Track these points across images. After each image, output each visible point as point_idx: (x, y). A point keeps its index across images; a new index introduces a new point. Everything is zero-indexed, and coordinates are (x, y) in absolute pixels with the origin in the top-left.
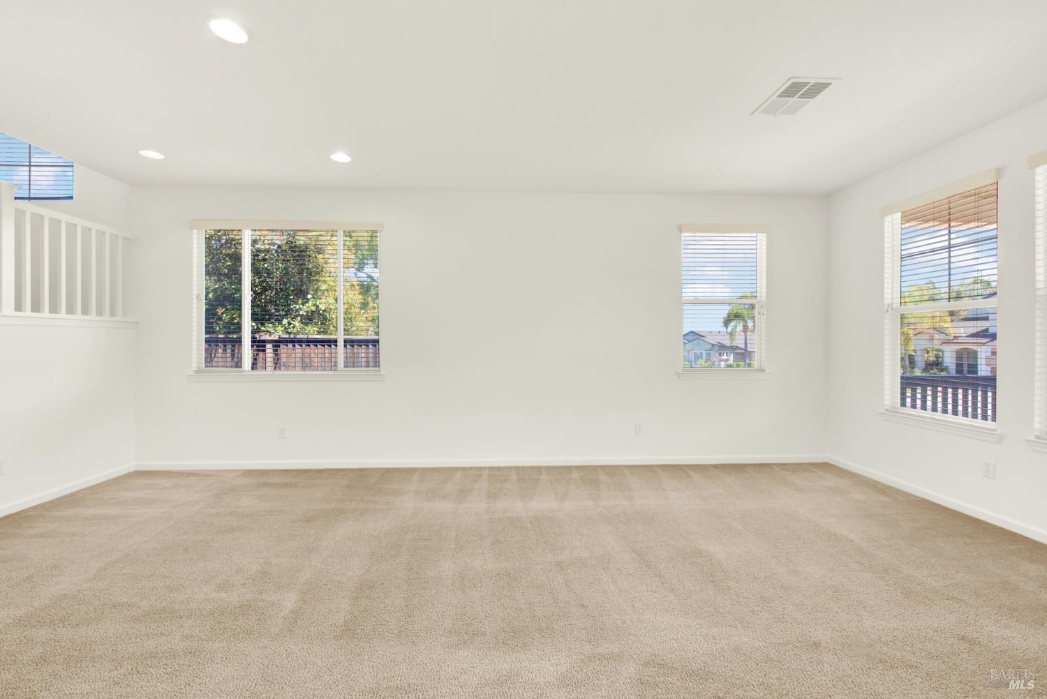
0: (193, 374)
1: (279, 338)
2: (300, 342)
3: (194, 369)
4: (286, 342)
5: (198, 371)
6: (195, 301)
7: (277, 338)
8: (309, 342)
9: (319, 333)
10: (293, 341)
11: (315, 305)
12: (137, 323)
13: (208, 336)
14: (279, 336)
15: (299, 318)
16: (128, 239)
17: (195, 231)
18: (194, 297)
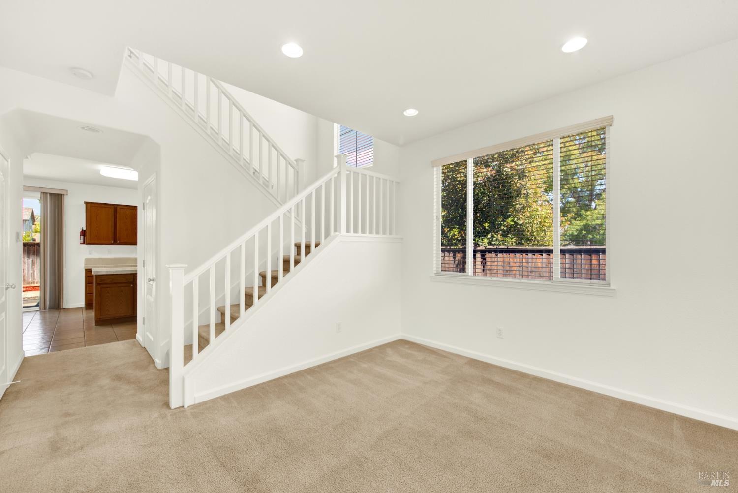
0: (434, 275)
1: (485, 248)
2: (502, 251)
3: (435, 272)
4: (490, 251)
5: (437, 274)
6: (435, 221)
7: (484, 249)
8: (508, 251)
9: (518, 244)
10: (496, 251)
11: (512, 221)
12: (402, 239)
13: (444, 247)
14: (485, 247)
15: (501, 232)
16: (398, 183)
17: (435, 169)
18: (435, 218)
